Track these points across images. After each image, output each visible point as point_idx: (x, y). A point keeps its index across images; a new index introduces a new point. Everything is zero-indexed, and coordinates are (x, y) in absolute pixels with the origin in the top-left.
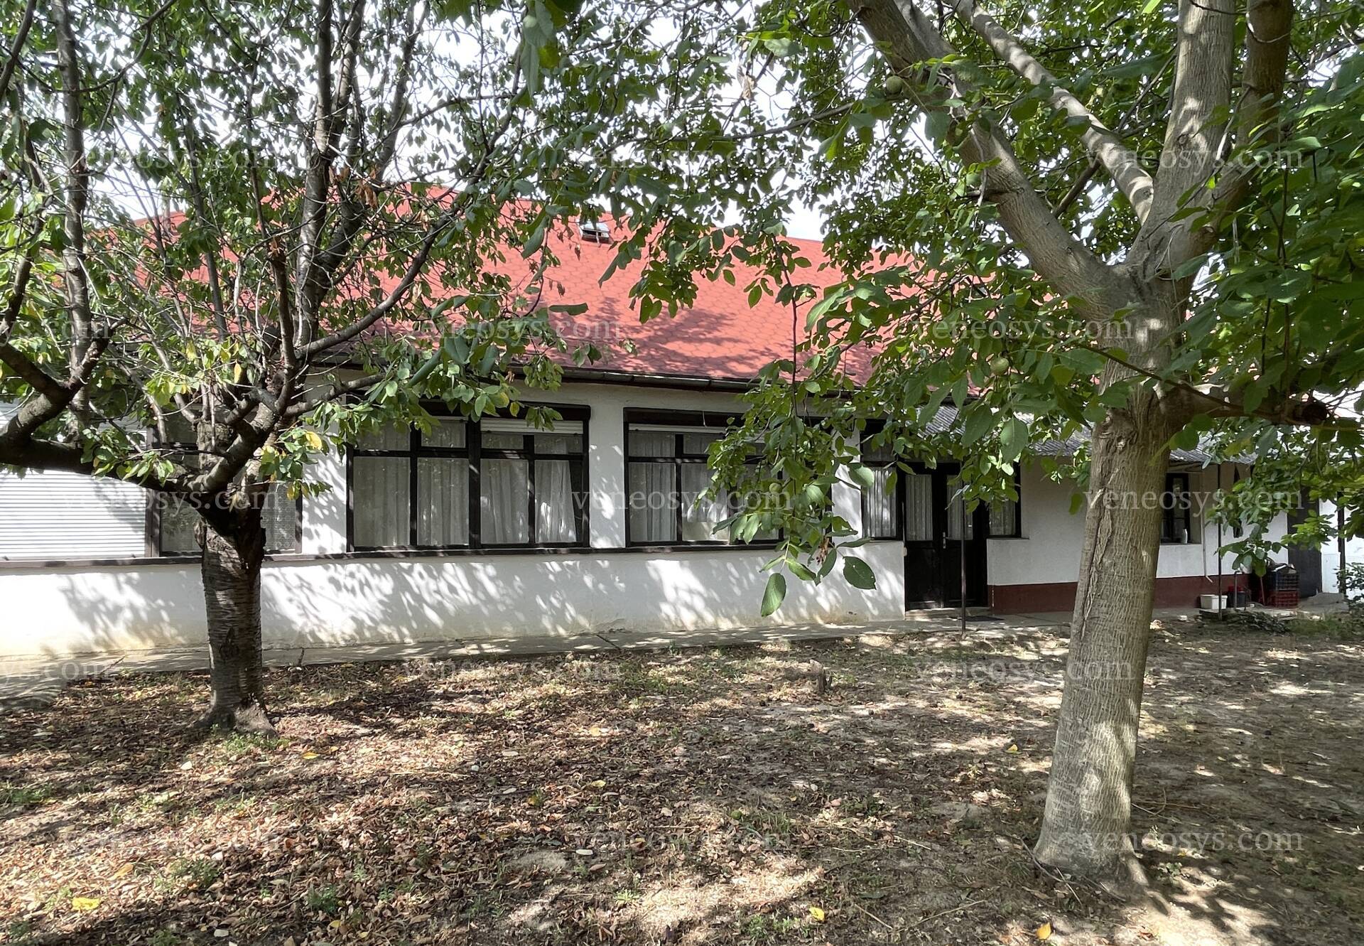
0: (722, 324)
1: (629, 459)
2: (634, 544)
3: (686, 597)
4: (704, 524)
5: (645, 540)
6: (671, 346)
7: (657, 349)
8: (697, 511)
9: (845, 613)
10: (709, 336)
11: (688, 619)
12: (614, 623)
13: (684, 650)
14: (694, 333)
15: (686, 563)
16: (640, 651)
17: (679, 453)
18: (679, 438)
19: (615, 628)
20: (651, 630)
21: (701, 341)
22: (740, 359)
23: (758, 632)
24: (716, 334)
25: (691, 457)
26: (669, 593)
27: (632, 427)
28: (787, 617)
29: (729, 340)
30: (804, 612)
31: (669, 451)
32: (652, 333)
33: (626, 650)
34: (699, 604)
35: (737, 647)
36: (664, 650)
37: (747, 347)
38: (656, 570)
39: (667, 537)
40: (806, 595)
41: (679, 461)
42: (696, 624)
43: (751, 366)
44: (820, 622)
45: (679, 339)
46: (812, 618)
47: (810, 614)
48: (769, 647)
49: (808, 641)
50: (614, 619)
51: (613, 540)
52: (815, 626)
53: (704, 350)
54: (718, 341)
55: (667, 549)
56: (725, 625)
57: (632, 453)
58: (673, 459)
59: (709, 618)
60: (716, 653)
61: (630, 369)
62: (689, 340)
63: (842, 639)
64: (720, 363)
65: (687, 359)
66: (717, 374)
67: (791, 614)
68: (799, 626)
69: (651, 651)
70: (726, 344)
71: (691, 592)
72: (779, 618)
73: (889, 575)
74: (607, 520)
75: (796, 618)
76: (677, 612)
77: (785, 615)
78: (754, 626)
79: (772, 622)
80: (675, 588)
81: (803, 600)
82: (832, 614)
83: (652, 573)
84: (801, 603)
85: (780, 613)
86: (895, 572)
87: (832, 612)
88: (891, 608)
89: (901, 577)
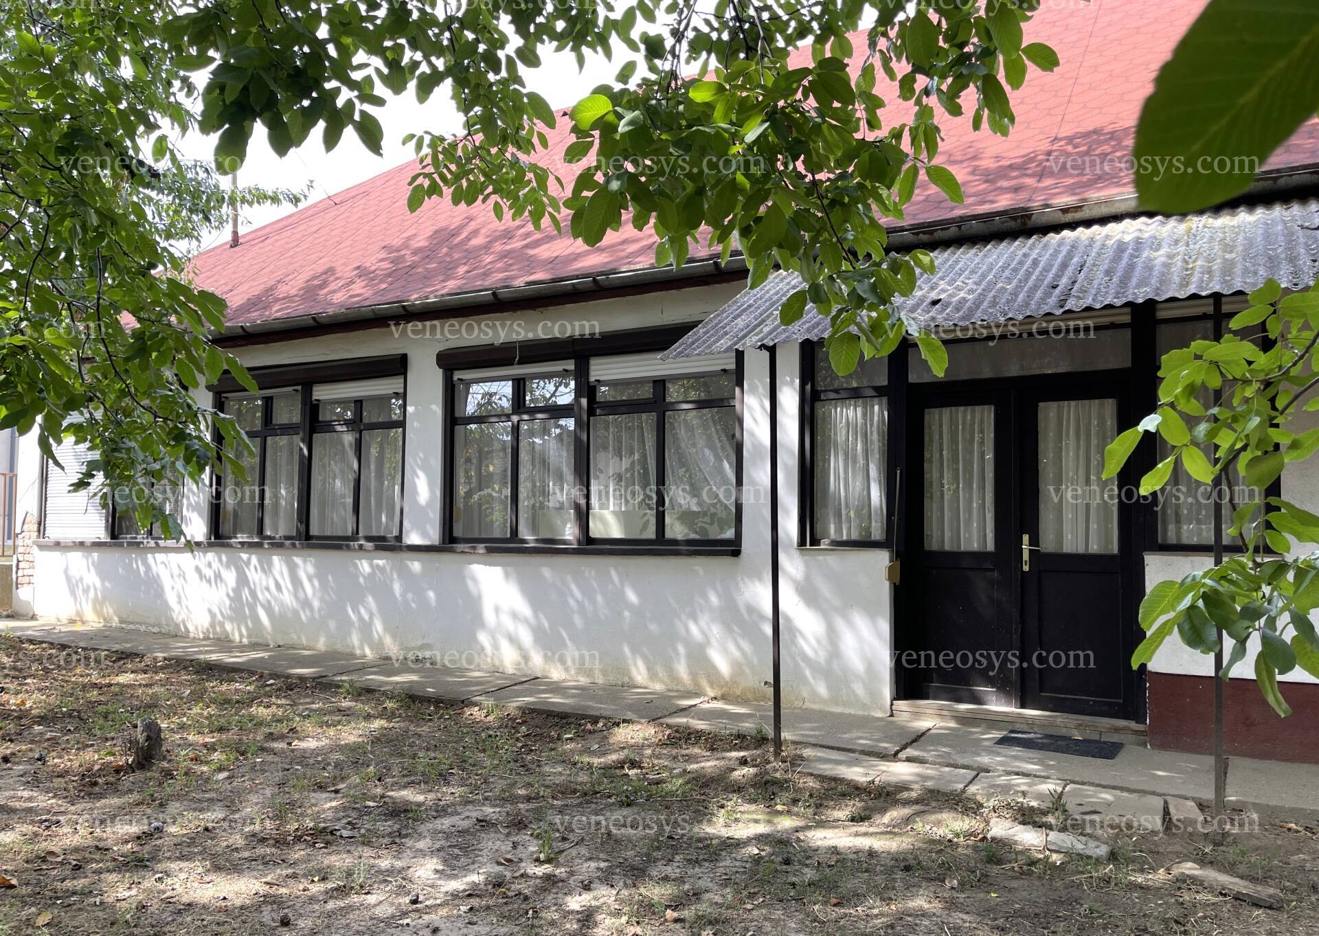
3: (508, 623)
12: (421, 647)
17: (519, 406)
25: (533, 412)
26: (489, 616)
27: (456, 376)
28: (653, 675)
30: (682, 669)
34: (526, 637)
38: (475, 579)
39: (497, 532)
40: (688, 641)
41: (516, 418)
46: (695, 682)
47: (694, 676)
50: (421, 642)
51: (424, 534)
58: (509, 417)
67: (661, 673)
68: (668, 694)
71: (515, 616)
72: (639, 673)
73: (861, 621)
74: (421, 507)
75: (666, 679)
76: (496, 647)
77: (648, 669)
78: (597, 681)
79: (626, 679)
80: (497, 610)
81: (681, 649)
82: (734, 682)
83: (470, 583)
84: (678, 654)
85: (640, 664)
86: (872, 616)
87: (732, 676)
88: (859, 690)
89: (885, 627)
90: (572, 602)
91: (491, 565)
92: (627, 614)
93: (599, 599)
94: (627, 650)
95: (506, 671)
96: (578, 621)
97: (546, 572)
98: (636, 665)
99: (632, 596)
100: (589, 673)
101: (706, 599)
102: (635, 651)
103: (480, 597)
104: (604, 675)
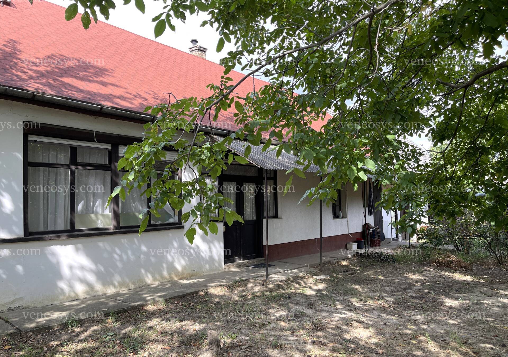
0: (105, 74)
1: (27, 164)
2: (31, 234)
3: (79, 273)
4: (93, 216)
5: (42, 229)
6: (67, 80)
7: (54, 80)
8: (86, 206)
9: (190, 271)
10: (95, 79)
11: (80, 289)
12: (13, 301)
13: (80, 322)
14: (85, 75)
15: (80, 246)
16: (40, 330)
17: (73, 161)
18: (73, 150)
19: (13, 306)
20: (47, 303)
21: (90, 81)
22: (122, 98)
23: (136, 294)
24: (101, 79)
25: (84, 165)
26: (66, 271)
27: (31, 138)
28: (155, 279)
29: (112, 85)
30: (165, 273)
31: (64, 158)
32: (49, 69)
33: (28, 331)
34: (91, 278)
35: (126, 311)
36: (64, 326)
37: (125, 90)
38: (54, 254)
39: (61, 226)
40: (167, 262)
41: (73, 167)
42: (87, 293)
43: (131, 103)
44: (176, 279)
45: (72, 76)
46: (171, 277)
47: (170, 275)
48: (150, 308)
49: (175, 298)
50: (12, 299)
51: (10, 232)
52: (174, 283)
53: (94, 88)
54: (104, 84)
55: (64, 236)
56: (110, 291)
57: (30, 160)
58: (68, 166)
59: (99, 288)
60: (110, 320)
61: (32, 89)
62: (82, 79)
63: (197, 292)
64: (108, 97)
65: (80, 91)
66: (107, 104)
67: (157, 276)
68: (162, 284)
69: (51, 328)
70: (111, 87)
71: (82, 268)
72: (149, 280)
73: (216, 244)
74: (7, 214)
75: (160, 279)
76: (71, 287)
77: (153, 277)
78: (131, 288)
79: (144, 284)
80: (71, 268)
81: (165, 266)
82: (183, 273)
83: (50, 257)
84: (163, 268)
85: (150, 276)
86: (219, 242)
87: (182, 271)
88: (217, 264)
89: (222, 245)
90: (116, 256)
91: (65, 245)
92: (142, 256)
93: (129, 252)
94: (143, 271)
95: (80, 298)
96: (119, 265)
97: (101, 244)
98: (147, 276)
99: (144, 248)
100: (126, 286)
101: (173, 245)
102: (147, 270)
103: (58, 263)
104: (134, 285)
